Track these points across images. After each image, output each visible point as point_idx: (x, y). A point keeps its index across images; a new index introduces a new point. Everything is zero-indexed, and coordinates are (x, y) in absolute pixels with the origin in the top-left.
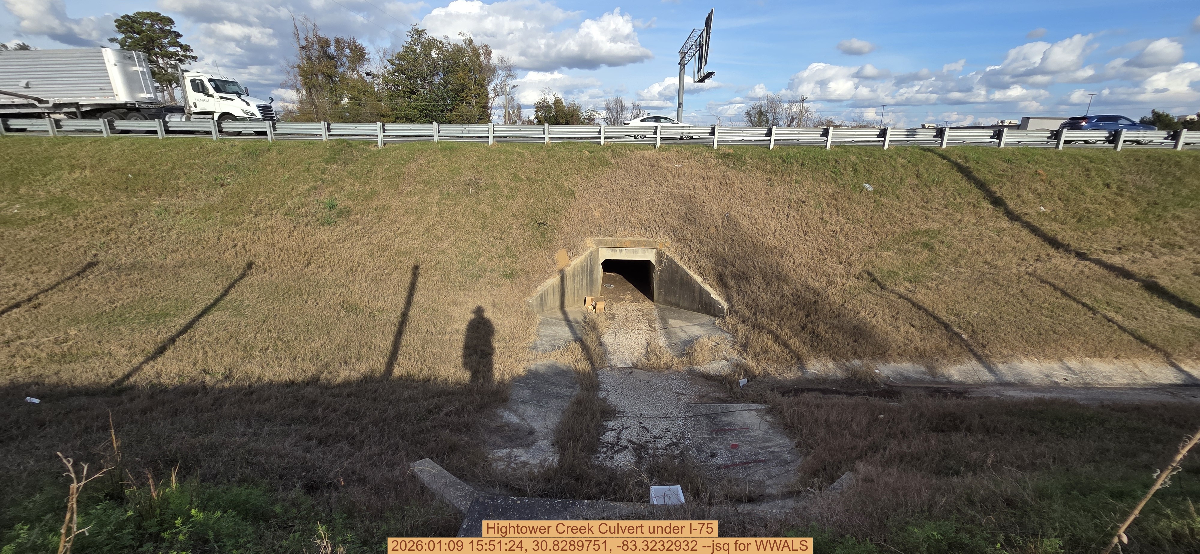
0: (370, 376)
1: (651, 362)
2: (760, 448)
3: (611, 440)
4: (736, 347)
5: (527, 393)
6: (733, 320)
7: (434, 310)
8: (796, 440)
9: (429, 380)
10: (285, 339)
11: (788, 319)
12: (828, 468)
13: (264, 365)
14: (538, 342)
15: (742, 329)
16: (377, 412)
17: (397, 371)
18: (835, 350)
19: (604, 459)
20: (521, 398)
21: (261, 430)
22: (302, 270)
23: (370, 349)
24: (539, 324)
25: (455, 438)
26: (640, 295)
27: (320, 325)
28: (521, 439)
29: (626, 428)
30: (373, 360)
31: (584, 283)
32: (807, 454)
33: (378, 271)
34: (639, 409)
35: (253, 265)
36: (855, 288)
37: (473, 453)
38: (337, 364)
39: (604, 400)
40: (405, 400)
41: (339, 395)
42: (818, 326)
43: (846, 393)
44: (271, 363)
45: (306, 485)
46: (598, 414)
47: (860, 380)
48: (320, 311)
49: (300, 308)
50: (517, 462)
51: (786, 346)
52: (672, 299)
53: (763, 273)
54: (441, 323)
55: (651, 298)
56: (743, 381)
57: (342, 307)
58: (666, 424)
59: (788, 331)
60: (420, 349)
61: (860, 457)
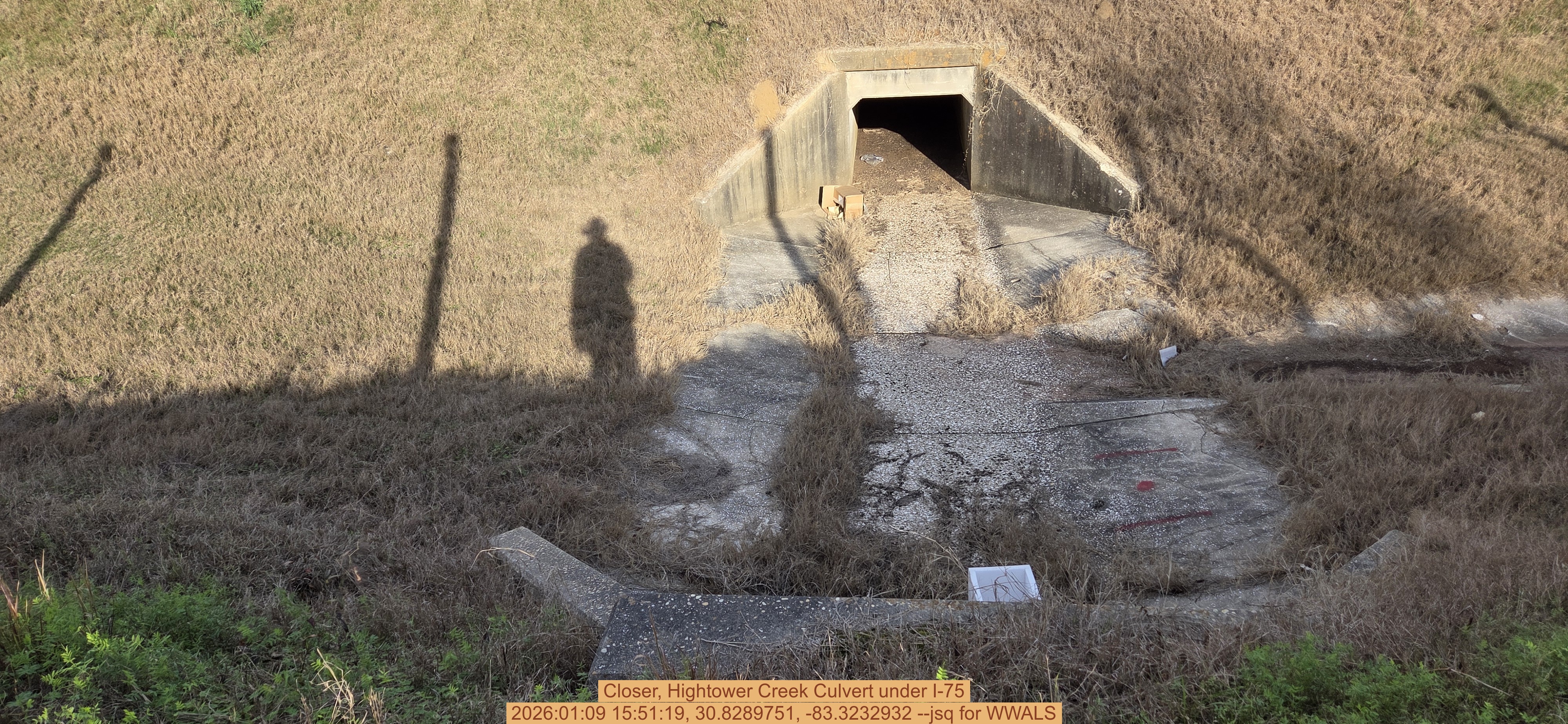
0: (389, 373)
1: (967, 321)
2: (1203, 488)
3: (886, 480)
4: (1154, 278)
5: (709, 394)
6: (1150, 219)
7: (501, 230)
8: (1281, 470)
9: (508, 376)
10: (206, 304)
11: (1278, 211)
12: (1348, 524)
13: (176, 358)
14: (727, 289)
15: (1169, 238)
16: (411, 443)
17: (442, 361)
18: (1383, 276)
19: (874, 518)
20: (698, 404)
21: (192, 483)
22: (214, 156)
23: (381, 316)
24: (726, 250)
25: (573, 486)
26: (940, 175)
27: (272, 272)
28: (704, 486)
29: (917, 456)
30: (389, 339)
31: (817, 156)
32: (1306, 497)
33: (374, 152)
34: (942, 417)
35: (113, 152)
36: (1445, 130)
37: (611, 513)
38: (318, 350)
39: (870, 401)
40: (465, 418)
41: (333, 412)
42: (1347, 223)
43: (1403, 368)
44: (188, 353)
45: (296, 584)
46: (858, 431)
47: (1436, 339)
48: (267, 242)
49: (224, 237)
50: (699, 528)
51: (1270, 271)
52: (1012, 181)
53: (1224, 107)
54: (519, 257)
55: (964, 179)
56: (1167, 352)
57: (311, 232)
58: (999, 445)
59: (1275, 237)
60: (482, 313)
61: (1422, 501)
